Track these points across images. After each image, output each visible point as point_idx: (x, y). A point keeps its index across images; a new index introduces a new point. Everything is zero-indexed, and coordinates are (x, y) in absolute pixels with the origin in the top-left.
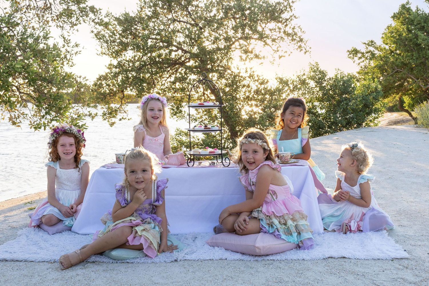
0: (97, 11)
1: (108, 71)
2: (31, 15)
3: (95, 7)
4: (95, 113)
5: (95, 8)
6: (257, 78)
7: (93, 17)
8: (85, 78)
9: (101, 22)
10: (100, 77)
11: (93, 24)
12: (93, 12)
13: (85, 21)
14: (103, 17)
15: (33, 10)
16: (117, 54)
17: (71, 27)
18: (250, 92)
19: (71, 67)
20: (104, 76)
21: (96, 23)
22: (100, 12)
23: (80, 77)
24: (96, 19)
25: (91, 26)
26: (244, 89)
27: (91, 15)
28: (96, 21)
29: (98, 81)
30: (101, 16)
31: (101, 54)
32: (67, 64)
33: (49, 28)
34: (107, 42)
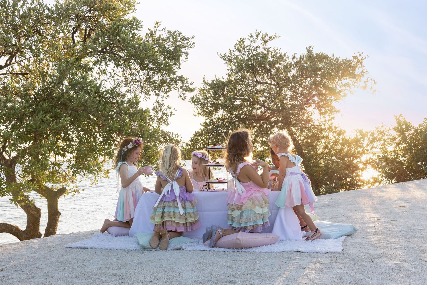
0: (184, 80)
1: (202, 128)
2: (136, 86)
3: (183, 76)
4: (183, 164)
5: (183, 78)
6: (334, 130)
7: (182, 85)
8: (177, 134)
9: (187, 89)
10: (196, 133)
11: (181, 90)
12: (182, 81)
13: (175, 88)
14: (189, 85)
15: (137, 83)
16: (209, 114)
17: (164, 94)
18: (329, 142)
19: (167, 126)
20: (199, 133)
21: (184, 90)
22: (187, 81)
23: (172, 134)
24: (183, 86)
25: (180, 92)
26: (323, 141)
27: (180, 84)
28: (184, 88)
29: (194, 137)
30: (188, 84)
31: (197, 115)
32: (164, 123)
33: (149, 96)
34: (201, 104)
